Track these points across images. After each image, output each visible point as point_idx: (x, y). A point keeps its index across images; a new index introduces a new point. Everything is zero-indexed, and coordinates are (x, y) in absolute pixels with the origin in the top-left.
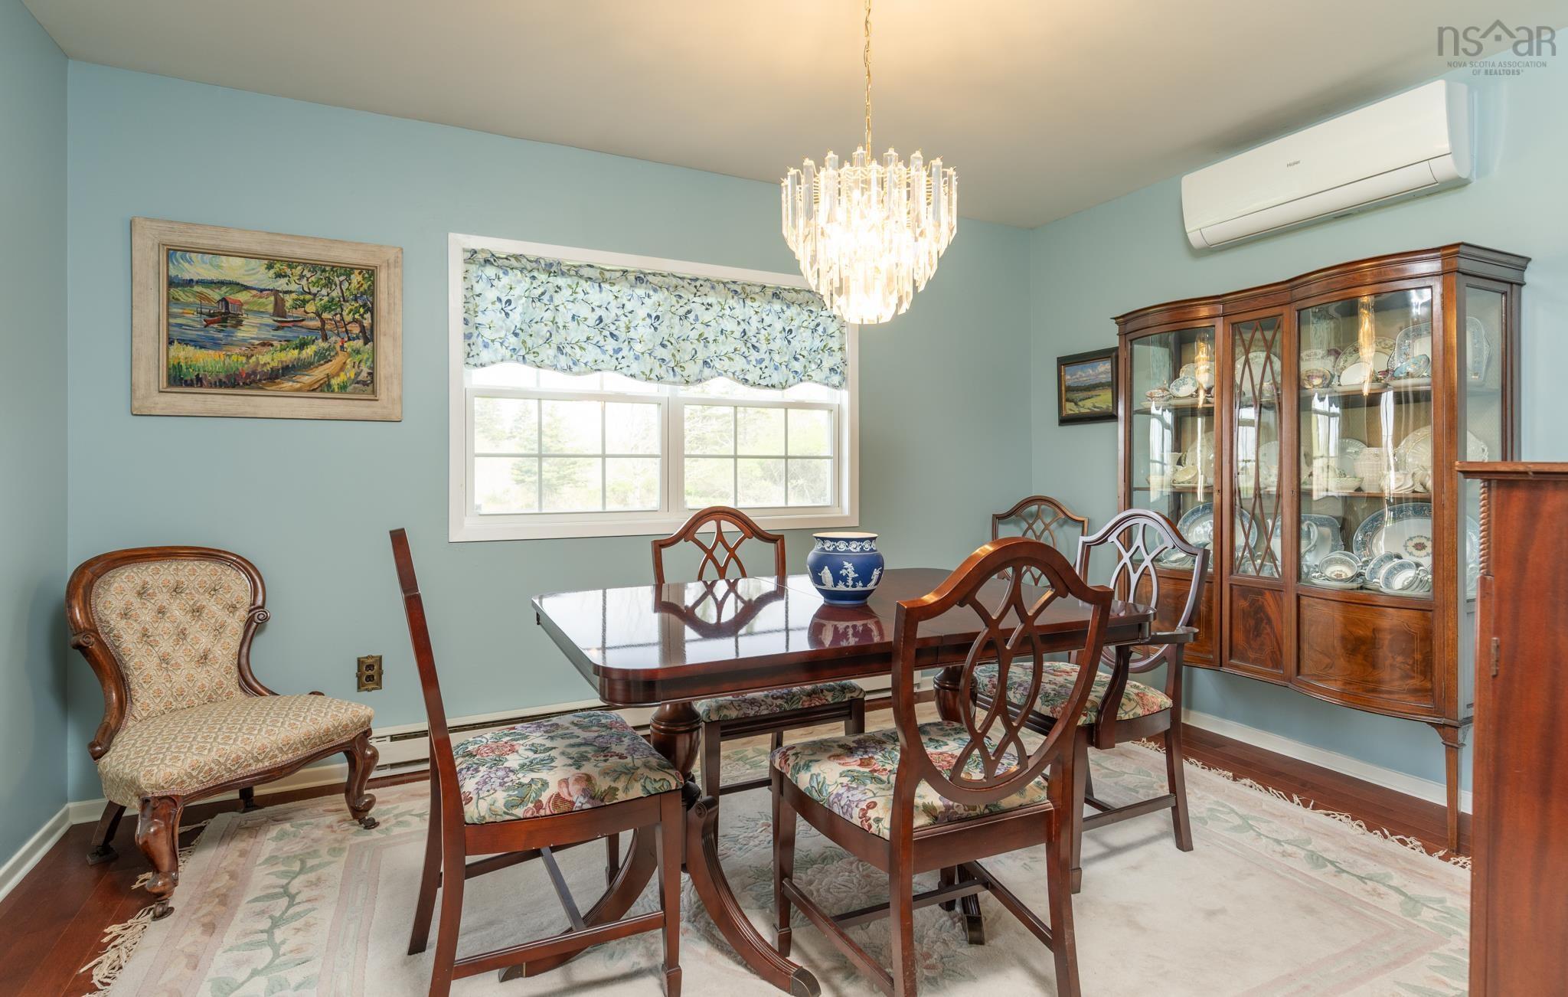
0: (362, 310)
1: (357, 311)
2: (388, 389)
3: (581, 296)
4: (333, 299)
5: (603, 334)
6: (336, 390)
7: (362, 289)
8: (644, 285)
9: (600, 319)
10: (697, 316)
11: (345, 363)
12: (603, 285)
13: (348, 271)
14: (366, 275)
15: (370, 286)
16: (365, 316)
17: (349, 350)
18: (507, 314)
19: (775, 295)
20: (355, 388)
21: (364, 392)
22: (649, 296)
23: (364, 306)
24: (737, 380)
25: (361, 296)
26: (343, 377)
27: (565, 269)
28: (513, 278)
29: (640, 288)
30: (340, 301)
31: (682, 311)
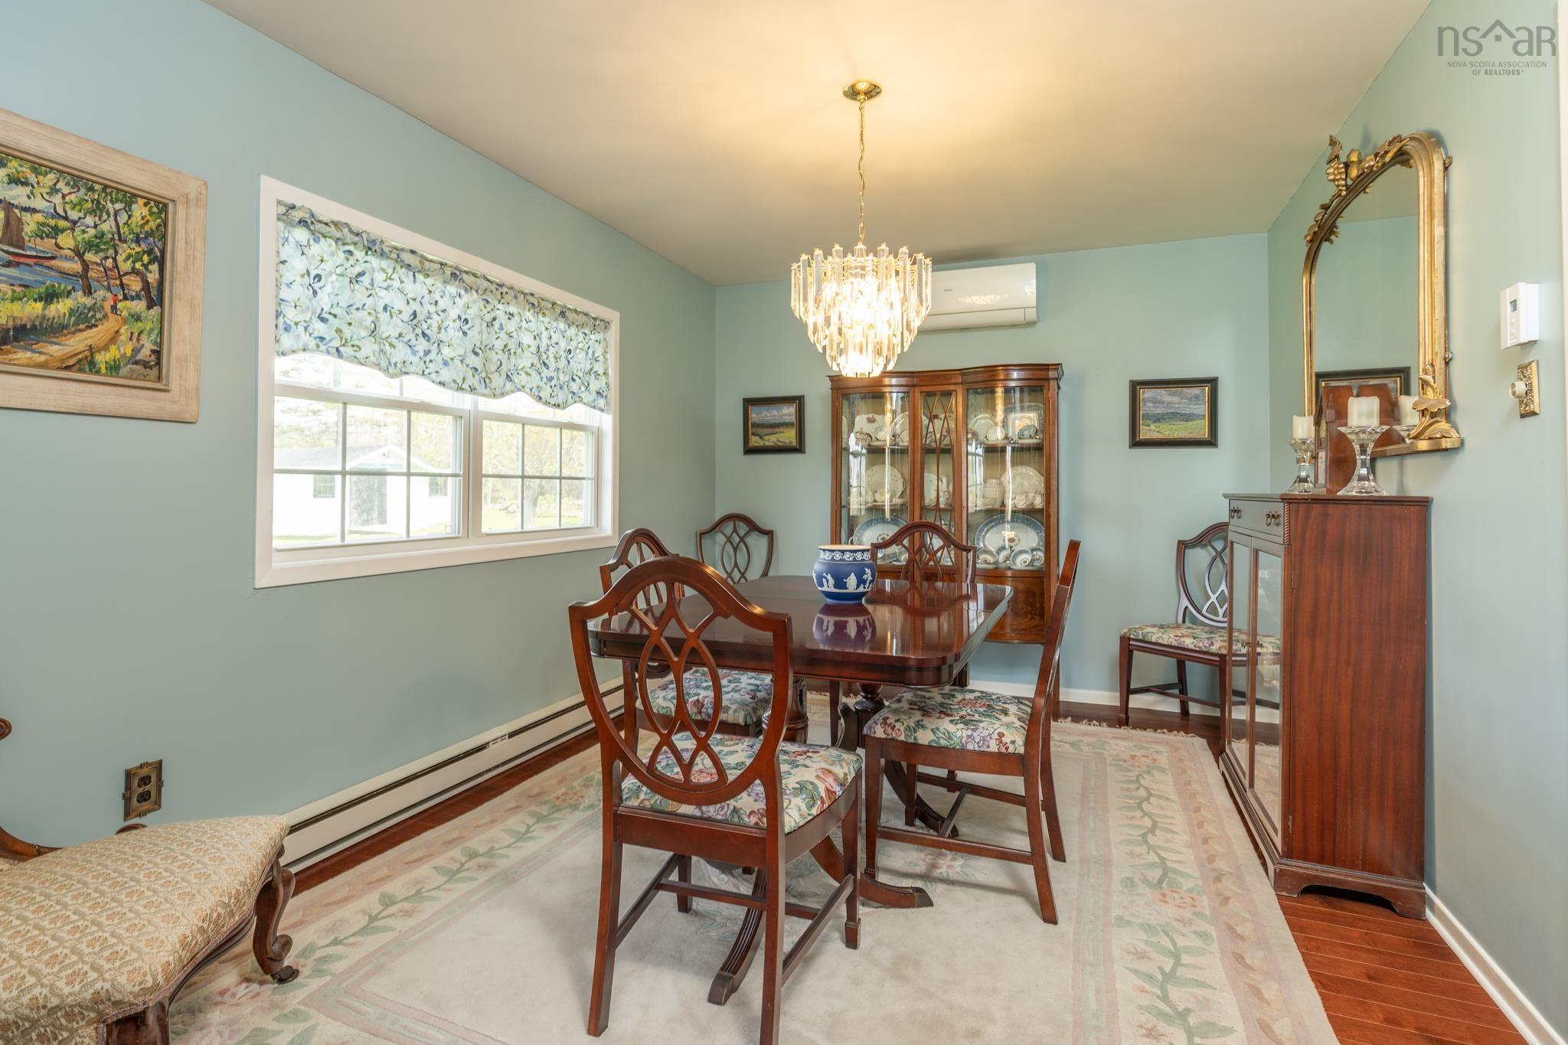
0: (146, 259)
1: (138, 258)
2: (181, 377)
3: (396, 284)
4: (103, 234)
5: (416, 332)
6: (103, 370)
7: (147, 228)
8: (457, 282)
9: (415, 314)
10: (501, 325)
11: (117, 332)
12: (417, 275)
13: (129, 197)
14: (155, 210)
15: (159, 226)
16: (150, 267)
17: (125, 313)
18: (315, 292)
19: (563, 314)
20: (132, 371)
21: (144, 378)
22: (460, 296)
23: (150, 252)
24: (533, 396)
25: (146, 238)
26: (113, 353)
27: (386, 250)
28: (326, 248)
29: (453, 285)
30: (113, 239)
31: (488, 318)
